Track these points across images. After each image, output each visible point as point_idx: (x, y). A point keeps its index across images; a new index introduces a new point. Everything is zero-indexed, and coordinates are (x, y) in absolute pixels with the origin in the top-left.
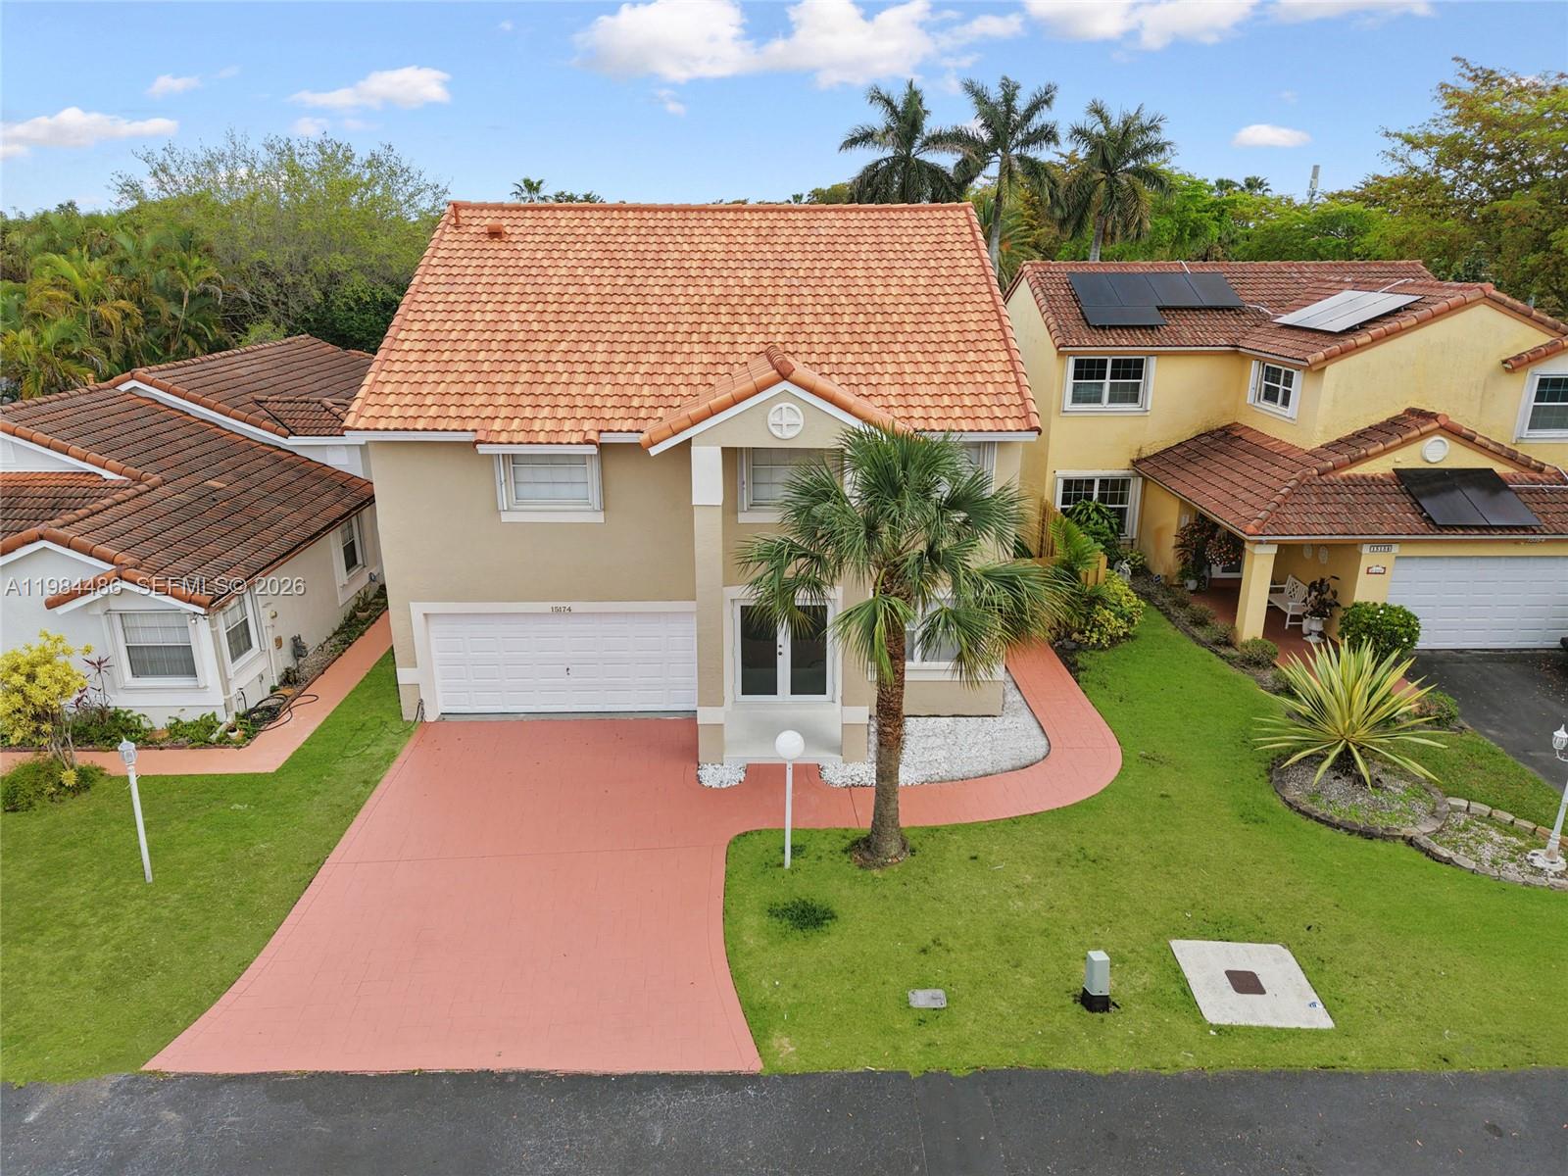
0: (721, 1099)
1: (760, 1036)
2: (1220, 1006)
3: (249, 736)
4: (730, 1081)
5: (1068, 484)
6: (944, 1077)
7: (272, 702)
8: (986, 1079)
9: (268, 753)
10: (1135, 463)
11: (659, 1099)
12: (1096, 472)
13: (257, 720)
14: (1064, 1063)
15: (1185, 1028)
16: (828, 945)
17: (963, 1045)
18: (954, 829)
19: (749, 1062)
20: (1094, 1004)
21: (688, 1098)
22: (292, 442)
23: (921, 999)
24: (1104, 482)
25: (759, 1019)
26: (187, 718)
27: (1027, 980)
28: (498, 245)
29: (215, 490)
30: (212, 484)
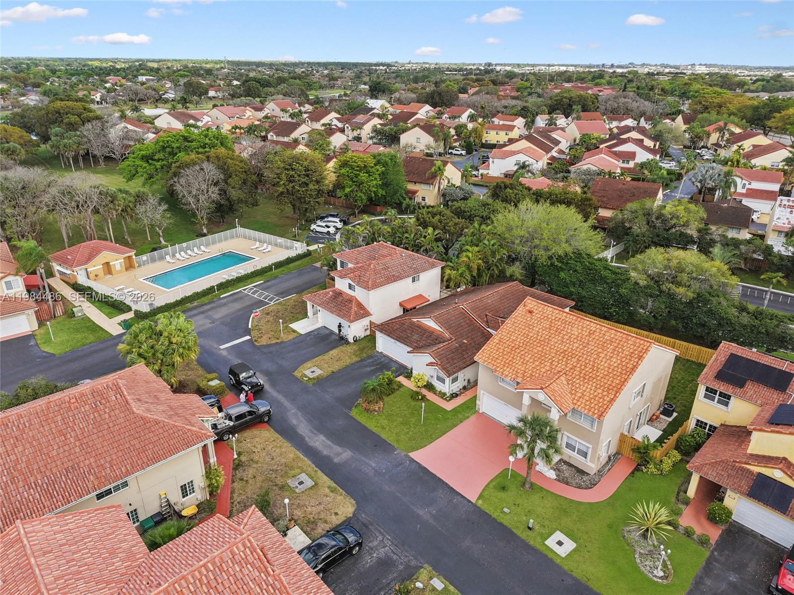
0: (466, 502)
1: (479, 499)
2: (551, 542)
3: (450, 400)
4: (469, 501)
5: (698, 421)
6: (496, 520)
7: (458, 393)
8: (501, 524)
9: (449, 406)
10: (722, 425)
11: (459, 497)
12: (709, 423)
13: (454, 396)
14: (515, 531)
15: (539, 540)
16: (502, 495)
17: (503, 518)
18: (546, 490)
19: (474, 501)
20: (530, 528)
21: (462, 499)
22: (488, 329)
23: (506, 510)
24: (711, 426)
25: (481, 497)
26: (442, 391)
27: (524, 518)
28: (529, 315)
29: (464, 343)
30: (465, 341)
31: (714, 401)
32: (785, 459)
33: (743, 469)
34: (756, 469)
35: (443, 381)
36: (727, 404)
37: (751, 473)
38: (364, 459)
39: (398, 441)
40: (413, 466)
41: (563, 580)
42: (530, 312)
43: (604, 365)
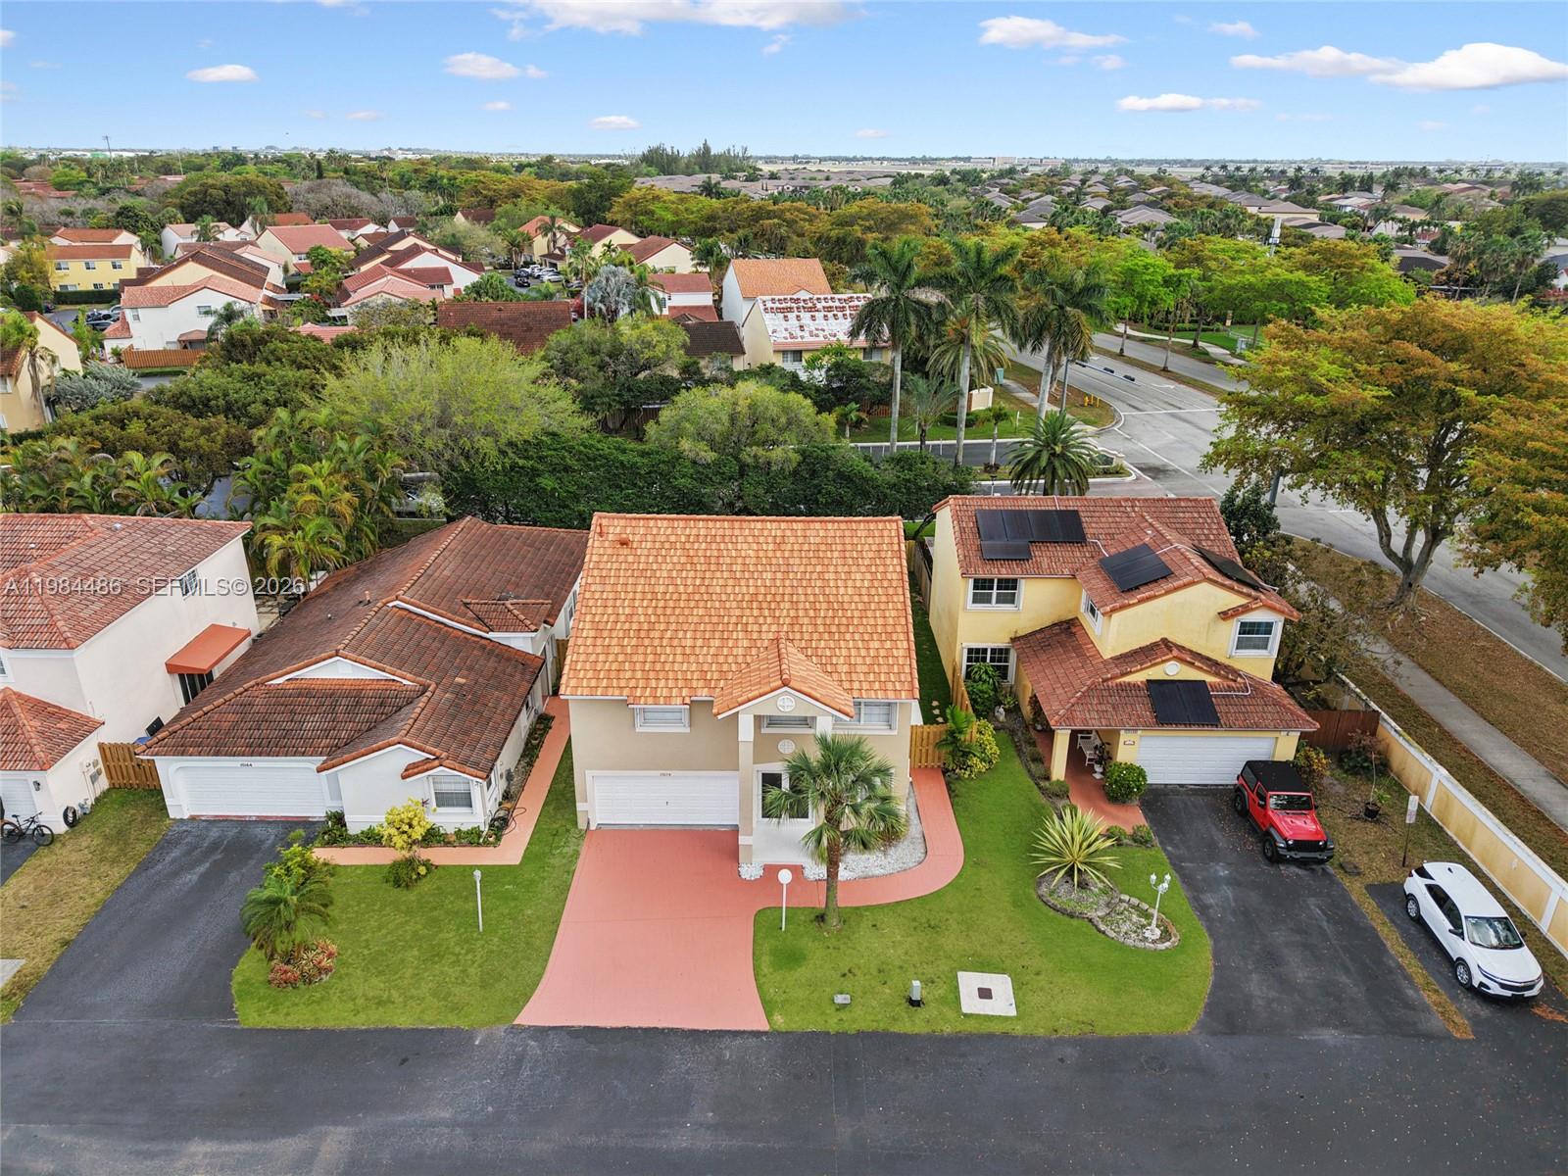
0: (752, 1041)
1: (769, 1015)
2: (971, 1004)
3: (498, 839)
4: (757, 1034)
5: (970, 651)
6: (845, 1034)
7: (502, 814)
8: (861, 1035)
9: (511, 850)
10: (1013, 640)
11: (727, 1041)
12: (989, 645)
13: (500, 825)
14: (896, 1028)
15: (951, 1015)
16: (802, 973)
17: (854, 1021)
18: (868, 908)
19: (763, 1025)
20: (915, 1004)
21: (738, 1041)
22: (491, 635)
23: (840, 999)
24: (993, 651)
25: (769, 1007)
26: (464, 828)
27: (888, 991)
28: (626, 551)
29: (461, 686)
30: (458, 680)
31: (990, 602)
32: (1165, 641)
33: (1123, 687)
34: (1139, 677)
35: (466, 800)
36: (1011, 600)
37: (1134, 686)
38: (401, 1118)
39: (455, 1008)
40: (556, 1043)
41: (1062, 1060)
42: (624, 543)
43: (846, 593)
